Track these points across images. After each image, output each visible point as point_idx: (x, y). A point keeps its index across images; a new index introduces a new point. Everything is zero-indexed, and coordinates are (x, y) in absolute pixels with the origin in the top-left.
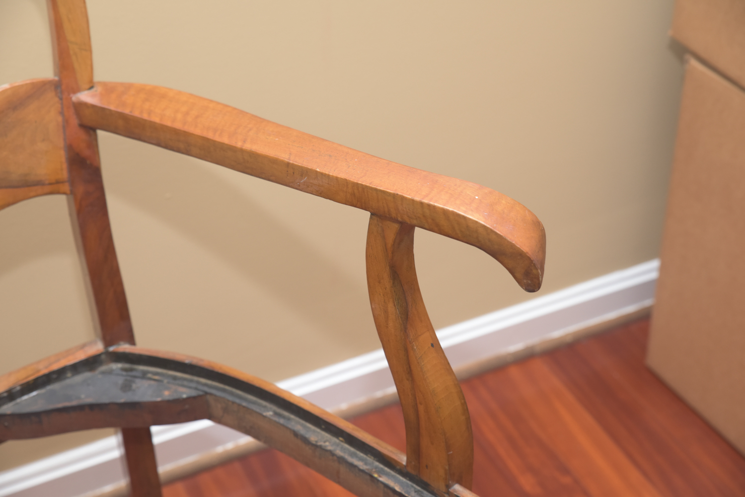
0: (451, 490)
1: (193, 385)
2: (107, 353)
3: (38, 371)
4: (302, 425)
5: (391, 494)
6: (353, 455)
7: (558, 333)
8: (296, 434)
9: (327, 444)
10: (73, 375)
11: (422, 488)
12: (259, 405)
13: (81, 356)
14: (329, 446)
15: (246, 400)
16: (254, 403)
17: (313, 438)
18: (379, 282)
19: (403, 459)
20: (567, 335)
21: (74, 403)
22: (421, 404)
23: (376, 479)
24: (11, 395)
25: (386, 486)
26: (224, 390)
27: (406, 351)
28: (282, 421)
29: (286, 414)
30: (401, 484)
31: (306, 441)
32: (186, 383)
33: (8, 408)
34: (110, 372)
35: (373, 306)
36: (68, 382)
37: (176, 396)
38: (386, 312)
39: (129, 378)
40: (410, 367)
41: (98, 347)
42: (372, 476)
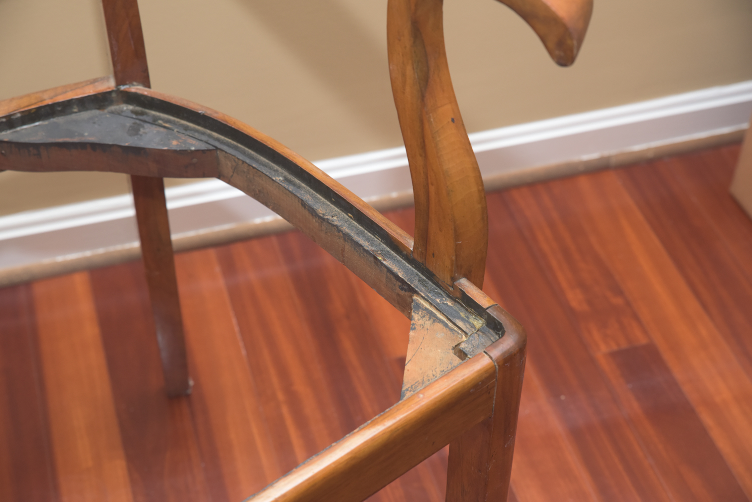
0: (456, 284)
1: (204, 138)
2: (118, 92)
3: (42, 101)
4: (312, 195)
5: (393, 279)
6: (359, 233)
7: (639, 147)
8: (304, 204)
9: (335, 218)
10: (80, 111)
11: (427, 278)
12: (271, 168)
13: (90, 91)
14: (336, 221)
15: (257, 161)
16: (265, 165)
17: (321, 211)
18: (400, 40)
19: (410, 243)
20: (648, 150)
21: (76, 140)
22: (432, 184)
23: (380, 261)
24: (10, 122)
25: (390, 271)
26: (236, 148)
27: (422, 122)
28: (291, 188)
29: (297, 181)
30: (406, 271)
31: (313, 212)
32: (196, 135)
33: (6, 135)
34: (119, 113)
35: (391, 68)
36: (73, 117)
37: (183, 147)
38: (404, 75)
39: (138, 122)
40: (424, 142)
41: (110, 84)
42: (375, 258)
